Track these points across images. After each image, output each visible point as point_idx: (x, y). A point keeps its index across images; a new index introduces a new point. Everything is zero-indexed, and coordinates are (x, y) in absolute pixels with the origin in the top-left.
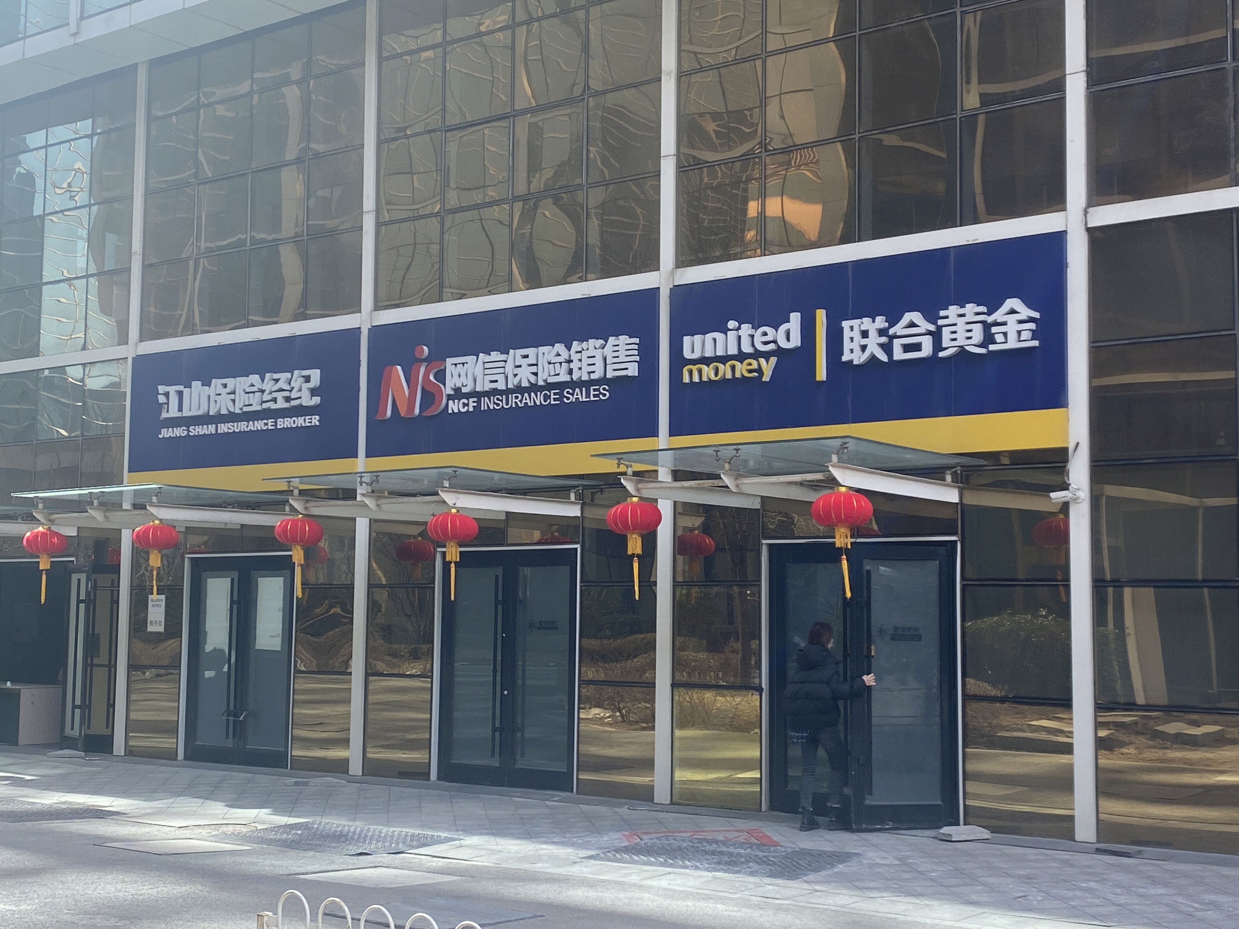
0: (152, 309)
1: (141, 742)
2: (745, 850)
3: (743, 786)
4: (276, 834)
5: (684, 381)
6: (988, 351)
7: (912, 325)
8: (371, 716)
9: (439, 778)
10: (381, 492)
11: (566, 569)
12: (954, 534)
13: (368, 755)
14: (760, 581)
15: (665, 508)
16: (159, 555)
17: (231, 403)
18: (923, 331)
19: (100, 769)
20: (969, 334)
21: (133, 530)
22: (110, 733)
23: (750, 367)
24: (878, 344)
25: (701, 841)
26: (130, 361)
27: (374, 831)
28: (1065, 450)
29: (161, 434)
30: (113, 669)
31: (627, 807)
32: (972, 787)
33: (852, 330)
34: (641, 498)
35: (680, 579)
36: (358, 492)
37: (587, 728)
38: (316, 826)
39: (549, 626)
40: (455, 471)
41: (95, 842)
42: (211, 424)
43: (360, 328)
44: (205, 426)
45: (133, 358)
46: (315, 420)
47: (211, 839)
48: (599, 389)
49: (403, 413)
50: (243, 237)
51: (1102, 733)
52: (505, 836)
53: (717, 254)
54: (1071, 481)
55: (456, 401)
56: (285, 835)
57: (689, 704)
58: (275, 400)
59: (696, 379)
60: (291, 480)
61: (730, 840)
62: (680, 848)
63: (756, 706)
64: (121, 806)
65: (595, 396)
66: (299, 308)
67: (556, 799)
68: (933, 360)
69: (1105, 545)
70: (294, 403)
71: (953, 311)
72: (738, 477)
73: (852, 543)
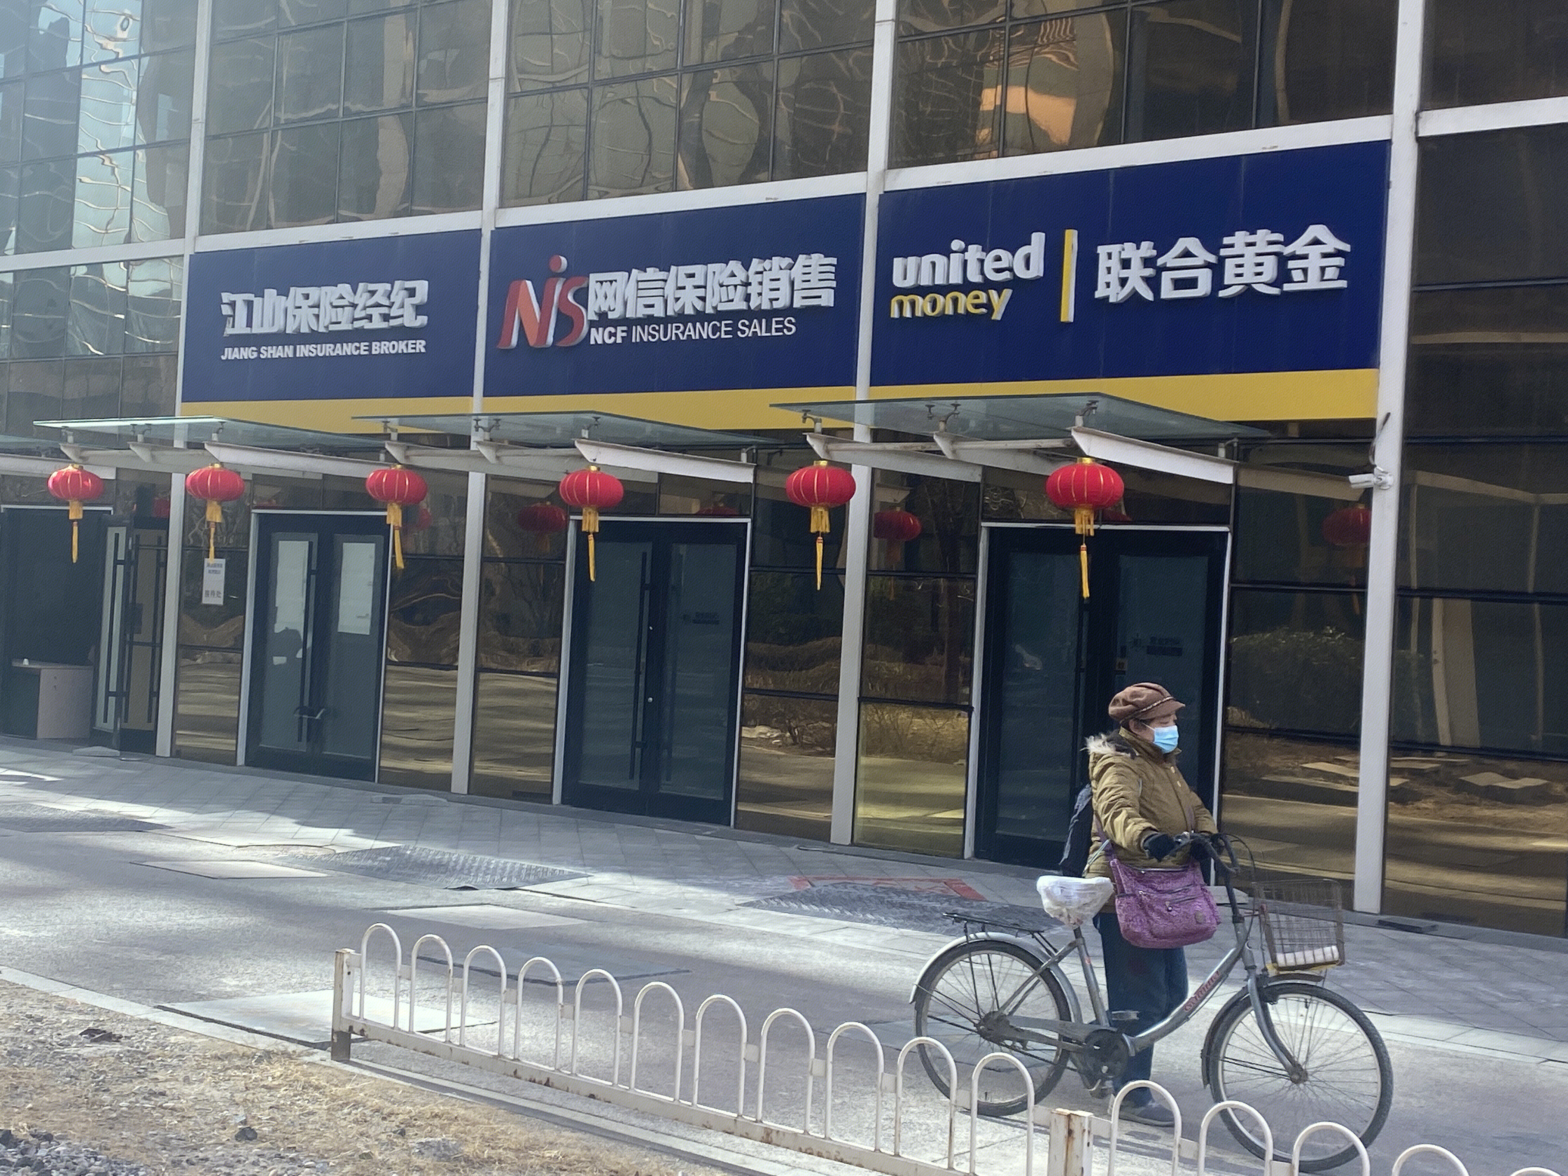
0: (214, 198)
1: (190, 741)
2: (942, 904)
3: (943, 827)
4: (358, 860)
5: (892, 316)
6: (1282, 291)
7: (1187, 254)
8: (480, 723)
9: (563, 802)
10: (502, 441)
11: (732, 549)
12: (1224, 523)
13: (476, 771)
14: (975, 572)
15: (861, 475)
16: (219, 508)
17: (314, 319)
18: (1201, 263)
19: (138, 772)
20: (1259, 269)
21: (187, 476)
22: (152, 729)
23: (977, 301)
24: (1142, 277)
25: (887, 891)
26: (186, 260)
27: (481, 861)
28: (1373, 421)
29: (224, 354)
30: (158, 649)
31: (796, 846)
33: (1110, 258)
34: (831, 463)
35: (874, 567)
36: (472, 440)
37: (749, 750)
38: (408, 852)
39: (706, 619)
40: (597, 418)
41: (132, 860)
42: (289, 345)
43: (481, 230)
44: (280, 348)
45: (191, 256)
46: (421, 346)
47: (277, 862)
48: (783, 321)
49: (532, 341)
50: (334, 107)
51: (1395, 782)
52: (643, 875)
53: (941, 155)
54: (1376, 463)
55: (601, 329)
56: (370, 861)
57: (878, 726)
58: (369, 318)
59: (907, 314)
60: (389, 420)
61: (923, 891)
62: (860, 898)
63: (963, 732)
64: (166, 817)
65: (777, 330)
66: (401, 203)
67: (709, 833)
68: (1211, 299)
69: (1413, 548)
70: (393, 323)
71: (1240, 238)
72: (955, 440)
73: (1095, 530)
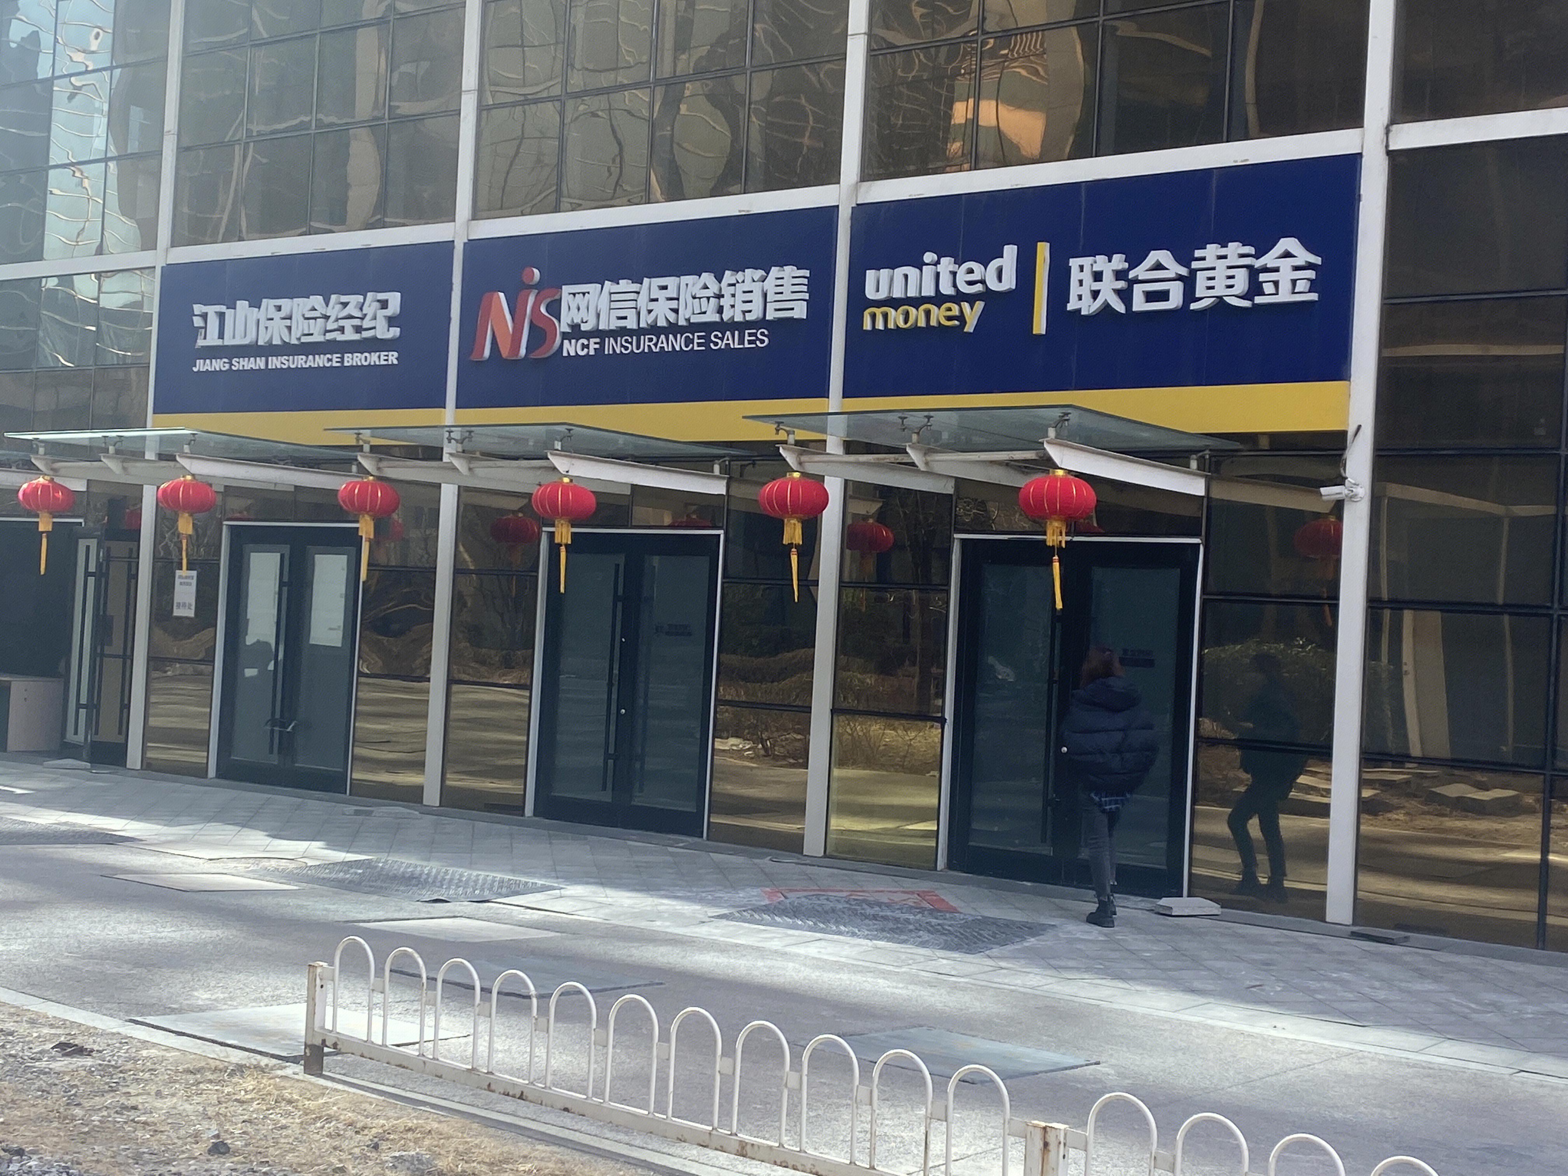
0: (186, 210)
1: (160, 753)
2: (915, 916)
3: (913, 839)
4: (330, 873)
5: (865, 328)
6: (1254, 304)
7: (1159, 267)
8: (451, 735)
9: (536, 813)
10: (474, 452)
11: (705, 561)
12: (1196, 535)
13: (448, 783)
14: (948, 584)
15: (834, 487)
16: (190, 520)
17: (286, 331)
18: (1173, 275)
19: (109, 785)
20: (1230, 282)
21: (158, 488)
22: (123, 741)
23: (949, 314)
24: (1114, 290)
25: (860, 903)
26: (158, 271)
27: (453, 874)
28: (1344, 434)
29: (195, 366)
30: (129, 661)
31: (769, 858)
32: (1201, 852)
33: (1082, 271)
34: (803, 474)
35: (846, 578)
36: (444, 452)
37: (723, 762)
38: (381, 865)
39: (680, 631)
40: (569, 430)
41: (103, 873)
42: (260, 357)
43: (453, 241)
44: (252, 359)
45: (162, 267)
46: (393, 357)
47: (248, 875)
48: (756, 333)
49: (505, 352)
50: (307, 119)
51: (1367, 793)
52: (616, 887)
53: (912, 168)
54: (1347, 475)
55: (573, 341)
56: (342, 874)
57: (850, 737)
58: (342, 329)
59: (880, 326)
60: (361, 431)
61: (896, 903)
62: (833, 910)
63: (936, 742)
64: (136, 830)
65: (750, 342)
66: (374, 213)
67: (681, 845)
68: (1182, 313)
69: (1384, 560)
70: (366, 334)
71: (1211, 251)
72: (928, 452)
73: (1066, 542)
